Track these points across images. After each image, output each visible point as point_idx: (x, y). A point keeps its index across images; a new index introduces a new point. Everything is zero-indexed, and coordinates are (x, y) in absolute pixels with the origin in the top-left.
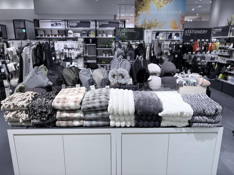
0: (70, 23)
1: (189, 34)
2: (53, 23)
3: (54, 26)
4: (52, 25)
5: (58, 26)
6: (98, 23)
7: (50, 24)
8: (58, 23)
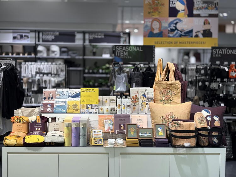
0: (43, 35)
1: (218, 54)
2: (16, 35)
3: (18, 39)
4: (14, 38)
5: (24, 39)
6: (87, 36)
7: (11, 36)
8: (24, 34)
